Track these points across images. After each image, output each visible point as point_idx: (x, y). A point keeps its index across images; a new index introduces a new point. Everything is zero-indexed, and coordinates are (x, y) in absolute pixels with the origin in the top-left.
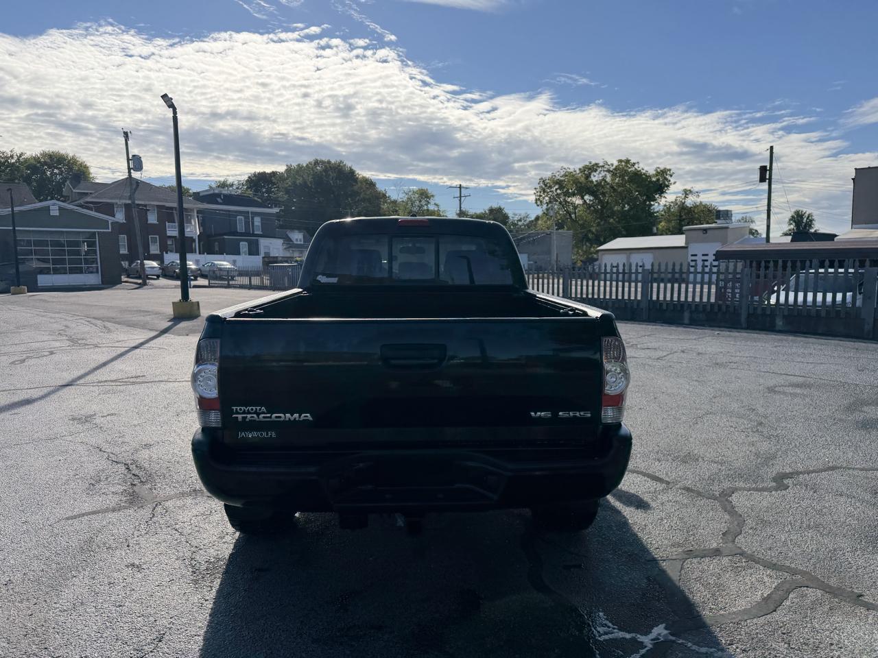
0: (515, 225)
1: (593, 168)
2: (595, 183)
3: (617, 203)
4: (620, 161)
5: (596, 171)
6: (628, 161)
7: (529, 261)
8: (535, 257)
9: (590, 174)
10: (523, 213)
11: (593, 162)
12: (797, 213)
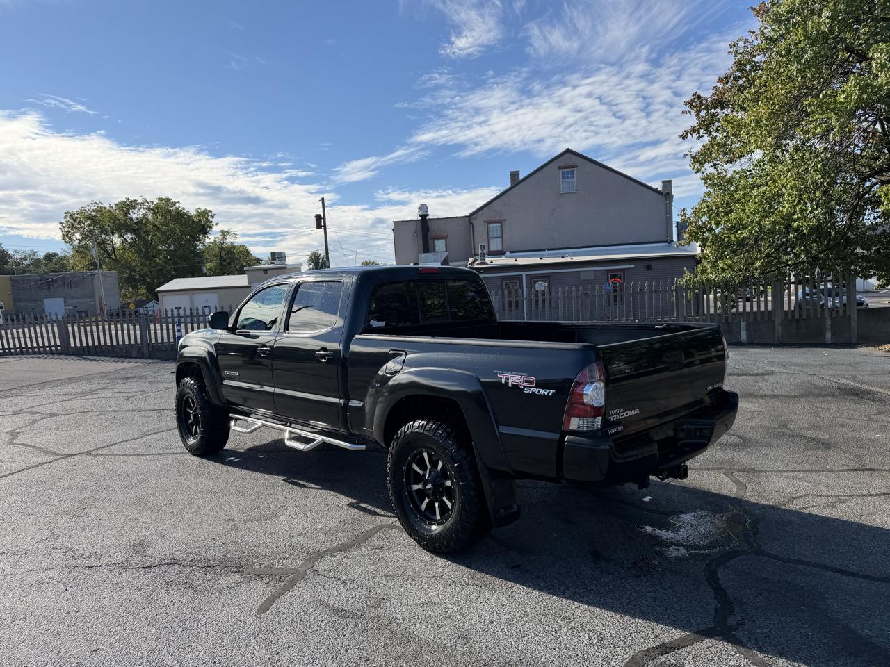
0: (18, 264)
1: (132, 205)
2: (135, 221)
3: (162, 243)
4: (161, 199)
5: (134, 208)
6: (168, 200)
7: (66, 306)
8: (74, 301)
9: (128, 210)
10: (28, 250)
11: (131, 199)
12: (314, 254)
